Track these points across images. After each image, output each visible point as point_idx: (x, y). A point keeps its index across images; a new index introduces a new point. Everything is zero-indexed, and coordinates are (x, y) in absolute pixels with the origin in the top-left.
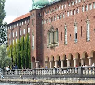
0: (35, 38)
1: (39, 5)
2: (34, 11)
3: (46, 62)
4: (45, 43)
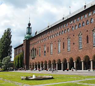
3: (30, 65)
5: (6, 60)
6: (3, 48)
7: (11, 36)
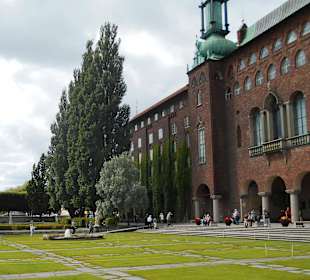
0: (210, 135)
1: (216, 54)
2: (204, 68)
3: (242, 197)
4: (240, 146)
5: (120, 171)
6: (94, 118)
7: (122, 59)
